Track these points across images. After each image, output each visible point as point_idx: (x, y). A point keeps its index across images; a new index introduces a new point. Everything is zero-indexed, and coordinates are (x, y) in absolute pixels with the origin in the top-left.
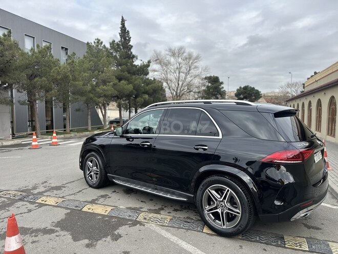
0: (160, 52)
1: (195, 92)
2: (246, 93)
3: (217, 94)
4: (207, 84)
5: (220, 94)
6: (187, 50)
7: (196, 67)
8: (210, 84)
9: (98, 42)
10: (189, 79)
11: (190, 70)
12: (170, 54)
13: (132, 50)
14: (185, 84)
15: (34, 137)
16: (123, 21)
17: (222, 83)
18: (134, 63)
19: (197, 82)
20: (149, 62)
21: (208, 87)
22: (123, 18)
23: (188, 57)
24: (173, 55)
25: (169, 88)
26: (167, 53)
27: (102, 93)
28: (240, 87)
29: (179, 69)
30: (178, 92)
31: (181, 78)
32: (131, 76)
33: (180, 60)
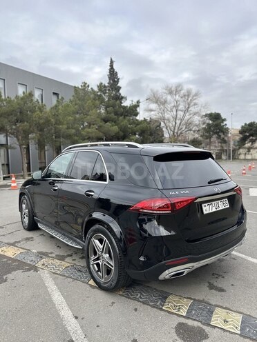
0: (157, 91)
1: (194, 131)
2: (251, 130)
3: (219, 132)
4: (208, 121)
5: (222, 131)
6: (186, 87)
7: (195, 104)
8: (211, 122)
9: (84, 86)
10: (187, 117)
11: (189, 108)
12: (166, 92)
13: (121, 91)
14: (183, 122)
15: (13, 179)
16: (112, 62)
17: (225, 120)
18: (123, 105)
19: (196, 119)
20: (138, 102)
21: (208, 124)
22: (111, 59)
23: (186, 94)
24: (171, 93)
25: (167, 128)
26: (164, 91)
27: (86, 136)
28: (246, 124)
29: (176, 107)
30: (176, 131)
31: (179, 116)
32: (118, 118)
33: (177, 97)
